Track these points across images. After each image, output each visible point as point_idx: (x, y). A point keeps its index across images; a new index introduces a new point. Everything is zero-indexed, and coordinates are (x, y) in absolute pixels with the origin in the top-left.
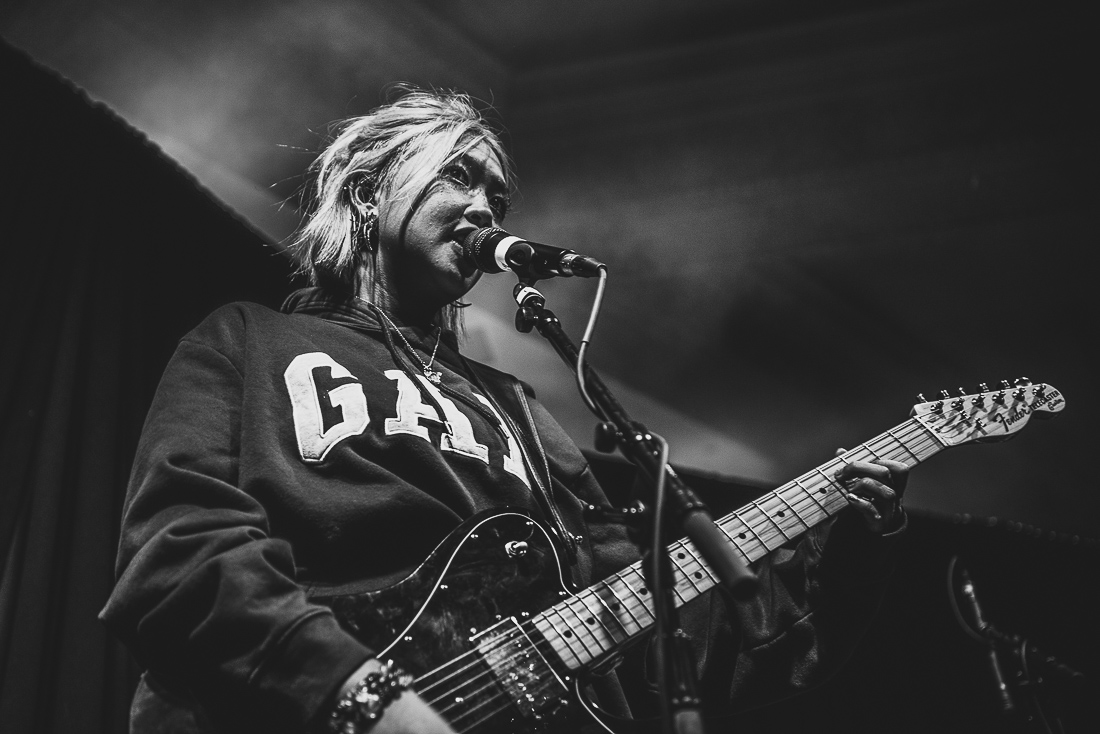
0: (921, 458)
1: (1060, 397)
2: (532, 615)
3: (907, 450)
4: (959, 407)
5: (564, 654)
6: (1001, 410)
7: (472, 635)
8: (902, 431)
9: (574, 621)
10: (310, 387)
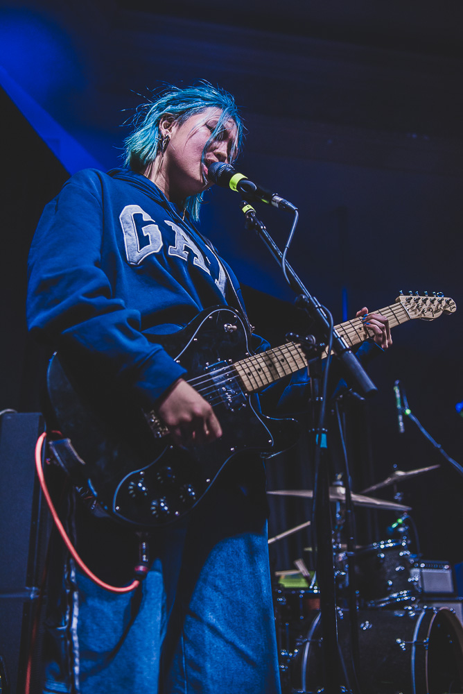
0: (401, 322)
1: (455, 305)
2: (234, 362)
3: (396, 317)
4: (417, 301)
5: (247, 383)
6: (432, 306)
7: (206, 366)
8: (395, 307)
9: (252, 369)
10: (133, 224)
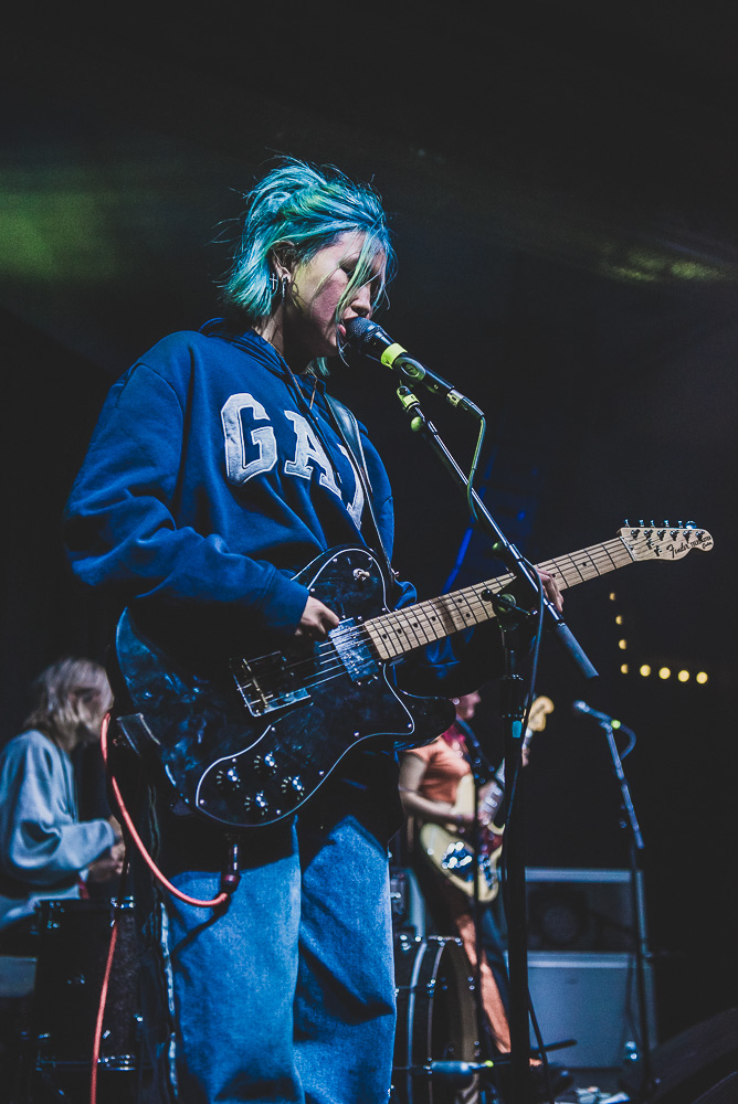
0: (618, 566)
1: (711, 541)
2: (364, 620)
3: (610, 559)
4: (648, 535)
5: (380, 648)
8: (610, 544)
9: (389, 629)
10: (238, 425)
